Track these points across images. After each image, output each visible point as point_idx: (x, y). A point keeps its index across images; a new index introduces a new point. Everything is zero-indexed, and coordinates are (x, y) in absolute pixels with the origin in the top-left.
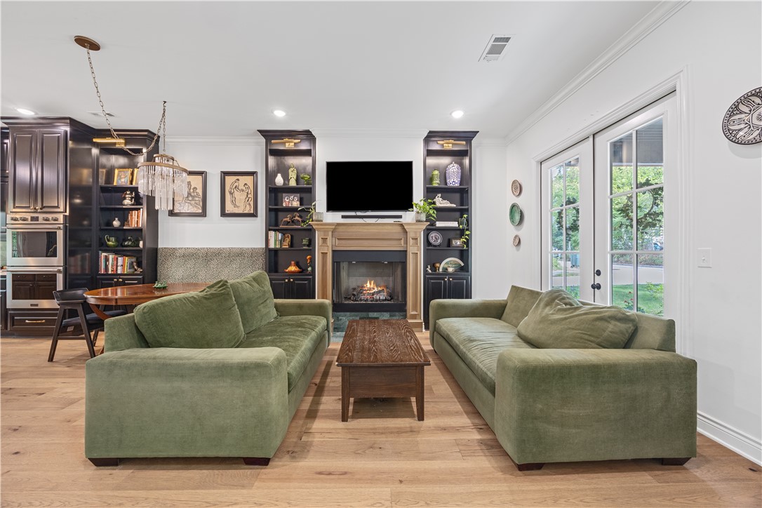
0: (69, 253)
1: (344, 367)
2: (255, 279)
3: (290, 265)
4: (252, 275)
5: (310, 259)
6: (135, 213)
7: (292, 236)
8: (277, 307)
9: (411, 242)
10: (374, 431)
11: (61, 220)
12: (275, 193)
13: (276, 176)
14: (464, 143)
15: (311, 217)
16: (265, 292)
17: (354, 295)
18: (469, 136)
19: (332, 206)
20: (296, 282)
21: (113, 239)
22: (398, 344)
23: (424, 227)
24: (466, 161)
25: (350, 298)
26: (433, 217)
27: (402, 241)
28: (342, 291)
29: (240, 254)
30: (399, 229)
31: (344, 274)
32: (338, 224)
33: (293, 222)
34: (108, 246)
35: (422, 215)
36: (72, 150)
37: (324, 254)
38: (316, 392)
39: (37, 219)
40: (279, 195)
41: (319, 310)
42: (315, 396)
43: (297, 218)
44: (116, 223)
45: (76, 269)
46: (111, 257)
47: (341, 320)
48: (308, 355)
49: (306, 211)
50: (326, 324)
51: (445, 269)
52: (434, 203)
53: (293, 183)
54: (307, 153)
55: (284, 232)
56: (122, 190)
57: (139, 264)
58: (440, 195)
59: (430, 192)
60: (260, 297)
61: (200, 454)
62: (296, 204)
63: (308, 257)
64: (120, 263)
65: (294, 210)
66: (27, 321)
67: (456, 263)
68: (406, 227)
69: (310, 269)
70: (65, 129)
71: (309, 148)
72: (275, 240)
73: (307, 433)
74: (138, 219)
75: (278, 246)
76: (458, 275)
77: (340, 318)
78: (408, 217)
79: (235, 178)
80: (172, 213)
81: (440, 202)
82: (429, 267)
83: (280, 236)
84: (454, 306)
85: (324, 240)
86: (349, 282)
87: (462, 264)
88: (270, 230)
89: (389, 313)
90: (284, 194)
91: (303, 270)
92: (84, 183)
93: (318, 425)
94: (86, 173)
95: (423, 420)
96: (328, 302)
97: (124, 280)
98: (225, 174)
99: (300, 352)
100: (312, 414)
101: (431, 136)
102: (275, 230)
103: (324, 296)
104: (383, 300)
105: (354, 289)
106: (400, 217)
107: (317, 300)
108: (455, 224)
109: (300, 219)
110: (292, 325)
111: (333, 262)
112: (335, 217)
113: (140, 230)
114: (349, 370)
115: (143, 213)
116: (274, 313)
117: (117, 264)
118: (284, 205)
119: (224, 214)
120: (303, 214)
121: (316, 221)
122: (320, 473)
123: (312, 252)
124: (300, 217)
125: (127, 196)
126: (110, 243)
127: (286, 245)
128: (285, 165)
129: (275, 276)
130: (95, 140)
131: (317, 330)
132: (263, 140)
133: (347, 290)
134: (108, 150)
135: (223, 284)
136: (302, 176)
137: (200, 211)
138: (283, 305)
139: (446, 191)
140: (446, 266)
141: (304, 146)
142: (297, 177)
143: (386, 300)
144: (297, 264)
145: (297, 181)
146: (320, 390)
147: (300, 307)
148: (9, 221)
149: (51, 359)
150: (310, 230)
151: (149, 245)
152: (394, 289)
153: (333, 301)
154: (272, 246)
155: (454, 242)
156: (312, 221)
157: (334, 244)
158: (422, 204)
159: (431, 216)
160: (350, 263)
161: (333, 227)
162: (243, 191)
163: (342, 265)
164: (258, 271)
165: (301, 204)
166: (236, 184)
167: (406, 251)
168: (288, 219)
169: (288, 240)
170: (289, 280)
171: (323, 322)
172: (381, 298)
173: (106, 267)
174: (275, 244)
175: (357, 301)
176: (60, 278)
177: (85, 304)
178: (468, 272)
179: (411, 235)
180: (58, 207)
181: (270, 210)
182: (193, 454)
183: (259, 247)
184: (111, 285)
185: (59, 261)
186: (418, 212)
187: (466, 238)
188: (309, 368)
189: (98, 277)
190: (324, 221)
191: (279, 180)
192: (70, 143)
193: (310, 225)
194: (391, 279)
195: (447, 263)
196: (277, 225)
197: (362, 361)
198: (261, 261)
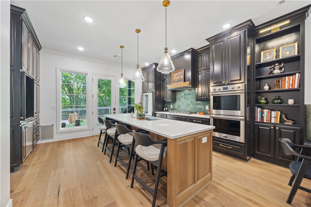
11: (243, 88)
34: (260, 103)
39: (227, 88)
46: (265, 111)
64: (273, 116)
66: (220, 145)
117: (271, 116)
125: (276, 67)
126: (262, 101)
173: (262, 117)
176: (242, 124)
180: (240, 79)
185: (242, 113)
189: (255, 123)
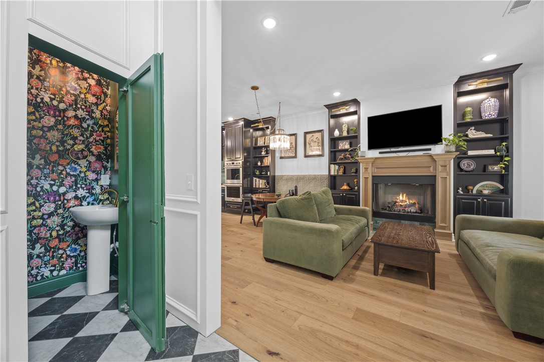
0: (244, 178)
1: (375, 243)
2: (324, 192)
3: (343, 185)
4: (322, 189)
5: (357, 181)
6: (266, 158)
7: (345, 167)
8: (336, 209)
9: (440, 168)
10: (395, 285)
11: (241, 164)
12: (334, 141)
13: (335, 131)
14: (502, 78)
15: (357, 154)
16: (329, 199)
17: (389, 207)
18: (508, 72)
19: (371, 146)
20: (348, 196)
21: (258, 171)
22: (417, 238)
23: (454, 156)
24: (507, 93)
25: (386, 209)
26: (464, 148)
27: (431, 169)
28: (380, 204)
29: (314, 178)
30: (428, 159)
31: (381, 192)
32: (376, 158)
33: (345, 158)
34: (256, 175)
35: (451, 147)
36: (245, 131)
37: (366, 178)
38: (359, 259)
39: (233, 163)
40: (337, 142)
41: (363, 214)
42: (358, 260)
43: (348, 155)
44: (259, 164)
45: (245, 186)
46: (257, 180)
47: (379, 223)
48: (354, 236)
49: (354, 150)
50: (366, 222)
51: (480, 193)
52: (467, 136)
53: (345, 134)
54: (355, 113)
55: (340, 164)
56: (261, 147)
57: (268, 183)
58: (473, 128)
59: (461, 126)
60: (326, 202)
61: (303, 266)
62: (347, 146)
63: (355, 180)
65: (346, 150)
66: (231, 207)
67: (493, 186)
68: (434, 157)
69: (356, 188)
70: (242, 123)
71: (355, 110)
72: (334, 170)
73: (353, 274)
74: (267, 161)
75: (336, 174)
76: (495, 196)
77: (378, 222)
78: (437, 149)
79: (311, 135)
80: (281, 158)
81: (472, 133)
82: (460, 189)
83: (337, 167)
84: (480, 221)
85: (366, 169)
86: (386, 197)
87: (502, 187)
88: (331, 164)
89: (419, 223)
90: (339, 142)
91: (352, 189)
92: (248, 146)
93: (358, 273)
94: (248, 141)
95: (434, 289)
96: (369, 209)
97: (263, 191)
98: (306, 133)
99: (349, 233)
100: (356, 268)
101: (463, 80)
102: (334, 164)
103: (366, 205)
104: (414, 213)
105: (389, 203)
106: (430, 150)
107: (361, 207)
108: (492, 152)
109: (350, 156)
110: (344, 220)
111: (373, 184)
112: (375, 153)
113: (268, 167)
114: (378, 245)
115: (270, 158)
116: (334, 212)
117: (260, 183)
118: (340, 148)
119: (306, 156)
120: (351, 152)
121: (361, 157)
122: (359, 291)
123: (358, 177)
124: (350, 154)
125: (263, 150)
126: (257, 173)
127: (341, 173)
128: (340, 123)
129: (335, 192)
130: (252, 126)
131: (360, 224)
132: (327, 110)
133: (384, 204)
134: (256, 129)
135: (309, 193)
136: (351, 128)
137: (294, 155)
138: (339, 208)
139: (480, 124)
140: (481, 189)
141: (352, 109)
142: (348, 129)
143: (416, 212)
144: (348, 185)
145: (348, 132)
146: (361, 258)
147: (350, 210)
148: (226, 165)
149: (241, 223)
150: (357, 163)
151: (272, 174)
152: (424, 205)
153: (373, 210)
154: (332, 173)
155: (490, 168)
156: (358, 157)
157: (373, 171)
158: (451, 138)
159: (462, 147)
160: (386, 185)
161: (373, 160)
162: (316, 142)
163: (379, 186)
164: (325, 187)
165: (351, 146)
166: (312, 138)
167: (435, 176)
168: (342, 157)
169: (342, 170)
170: (343, 195)
171: (364, 221)
172: (412, 211)
173: (256, 184)
174: (334, 172)
175: (392, 211)
176: (241, 188)
177: (252, 200)
178: (508, 194)
179: (440, 163)
180: (240, 158)
181: (331, 152)
182: (300, 266)
183: (325, 174)
184: (257, 193)
185: (241, 182)
186: (447, 145)
187: (504, 164)
188: (354, 243)
189: (253, 189)
190: (366, 157)
191: (337, 133)
192: (244, 129)
193: (356, 160)
194: (422, 197)
195: (481, 186)
196: (335, 160)
197: (387, 242)
198: (326, 182)
